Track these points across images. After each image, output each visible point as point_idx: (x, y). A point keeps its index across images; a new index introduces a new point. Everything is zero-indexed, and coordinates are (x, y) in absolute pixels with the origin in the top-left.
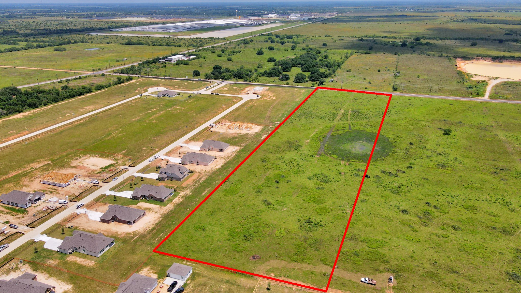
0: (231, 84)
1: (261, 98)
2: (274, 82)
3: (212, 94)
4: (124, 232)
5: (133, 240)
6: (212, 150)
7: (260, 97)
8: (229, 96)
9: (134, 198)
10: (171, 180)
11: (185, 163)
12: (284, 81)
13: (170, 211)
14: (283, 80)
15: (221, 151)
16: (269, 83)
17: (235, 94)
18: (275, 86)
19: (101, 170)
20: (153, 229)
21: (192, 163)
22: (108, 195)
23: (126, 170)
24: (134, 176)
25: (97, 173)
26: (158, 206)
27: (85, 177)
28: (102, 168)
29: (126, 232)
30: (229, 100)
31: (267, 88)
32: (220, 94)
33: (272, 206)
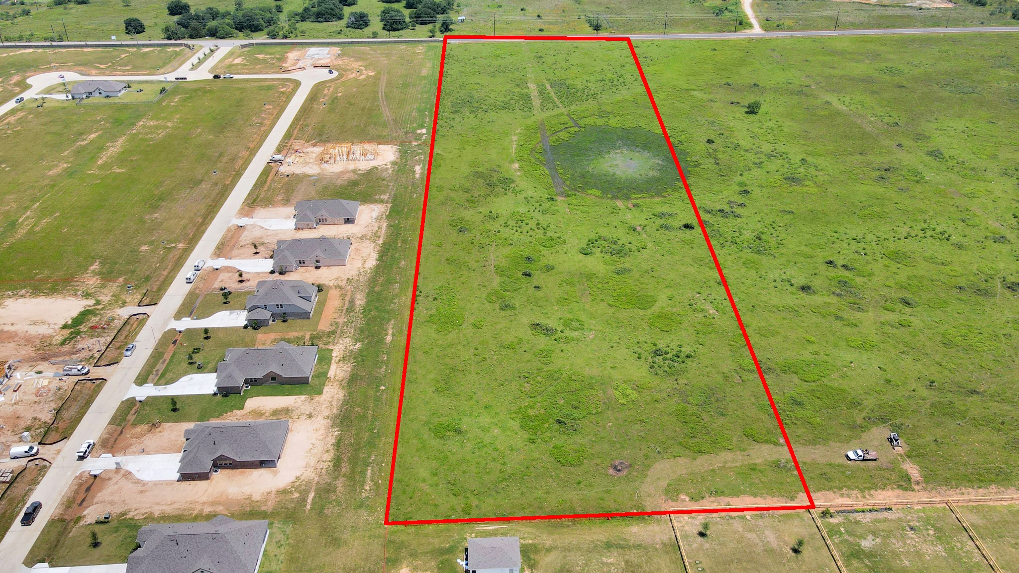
0: (243, 46)
1: (340, 76)
2: (339, 33)
3: (216, 77)
4: (268, 490)
5: (308, 507)
6: (325, 223)
7: (335, 74)
8: (266, 80)
9: (225, 392)
10: (284, 321)
11: (287, 270)
12: (361, 29)
13: (343, 405)
14: (359, 27)
15: (348, 221)
16: (330, 37)
17: (273, 73)
18: (352, 43)
19: (66, 332)
20: (337, 463)
21: (302, 265)
22: (143, 399)
23: (137, 316)
24: (174, 330)
25: (63, 343)
26: (303, 397)
27: (34, 363)
28: (65, 327)
29: (274, 490)
30: (269, 88)
31: (336, 50)
32: (236, 77)
33: (559, 334)
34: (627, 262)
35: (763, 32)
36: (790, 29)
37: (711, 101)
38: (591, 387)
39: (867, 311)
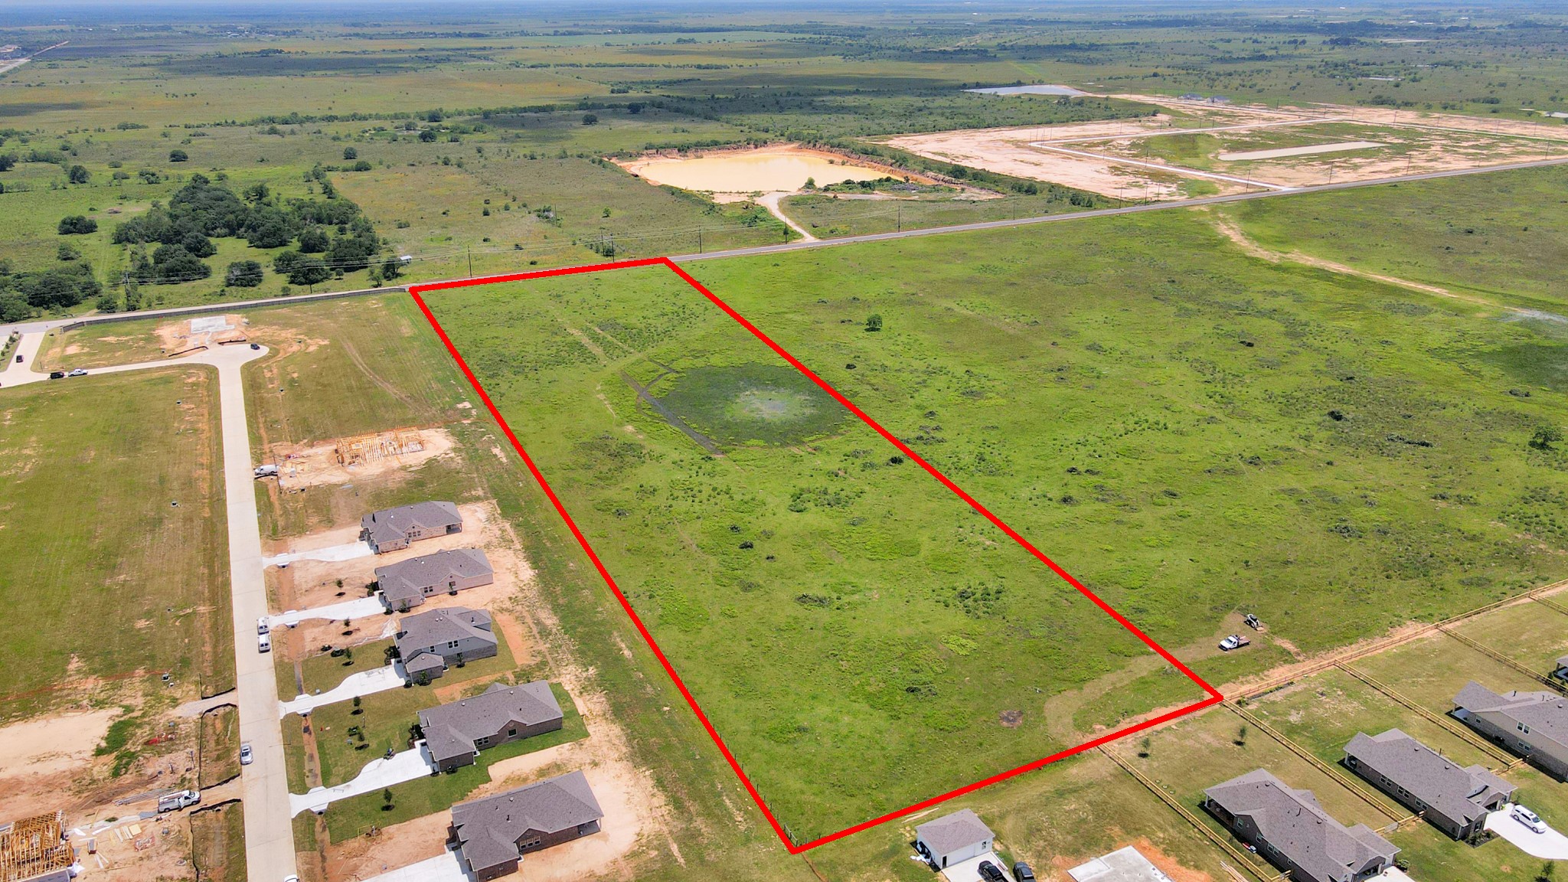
0: (67, 328)
1: (274, 353)
2: (221, 295)
3: (56, 376)
4: (612, 859)
5: (682, 861)
6: (418, 537)
7: (264, 350)
8: (149, 370)
9: (450, 766)
10: (459, 666)
11: (411, 604)
12: (253, 286)
13: (629, 741)
14: (250, 283)
15: (451, 529)
16: (209, 301)
17: (153, 360)
18: (256, 305)
19: (110, 759)
20: (677, 804)
21: (429, 593)
22: (324, 807)
23: (214, 712)
24: (295, 714)
25: (116, 773)
26: (567, 746)
27: (91, 811)
28: (99, 752)
29: (619, 857)
30: (167, 381)
31: (236, 317)
32: (91, 372)
33: (837, 603)
34: (856, 511)
35: (818, 241)
36: (846, 234)
37: (817, 322)
38: (918, 647)
39: (1141, 510)
